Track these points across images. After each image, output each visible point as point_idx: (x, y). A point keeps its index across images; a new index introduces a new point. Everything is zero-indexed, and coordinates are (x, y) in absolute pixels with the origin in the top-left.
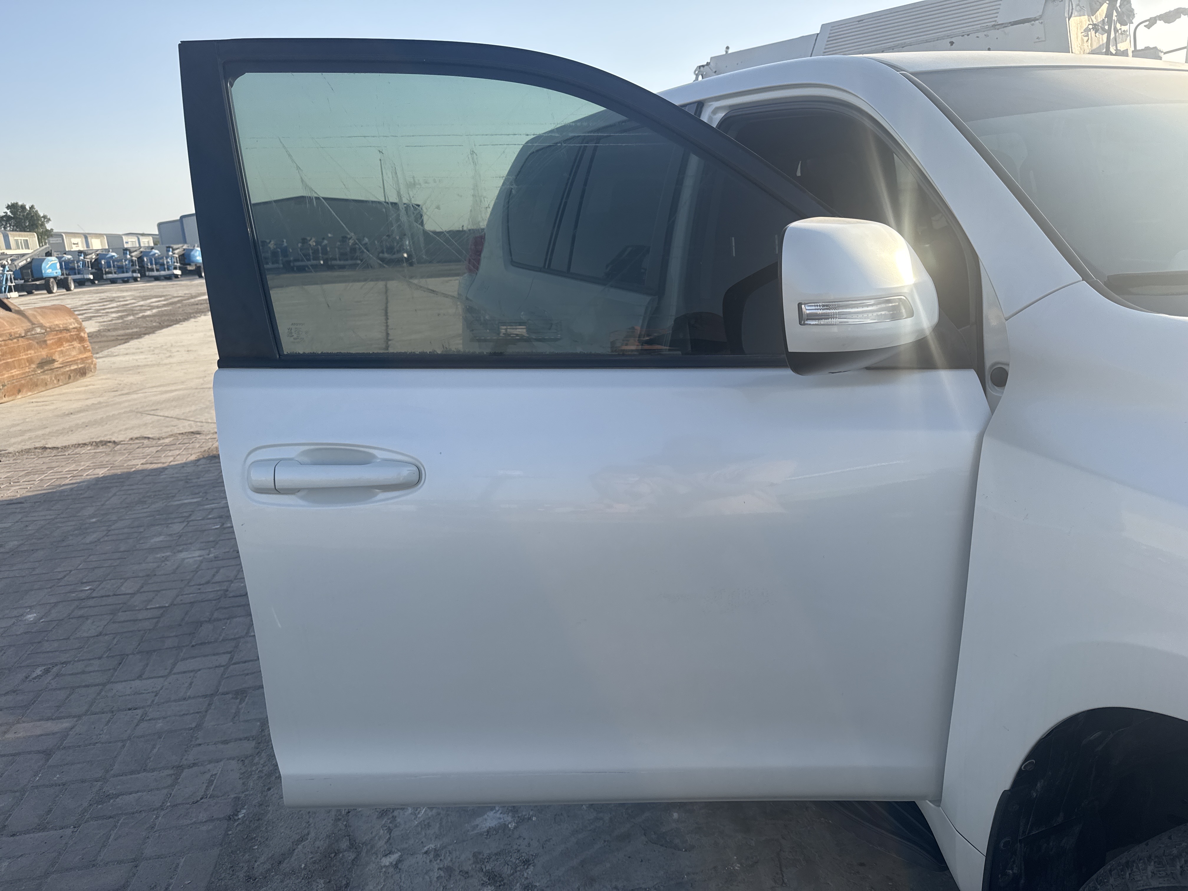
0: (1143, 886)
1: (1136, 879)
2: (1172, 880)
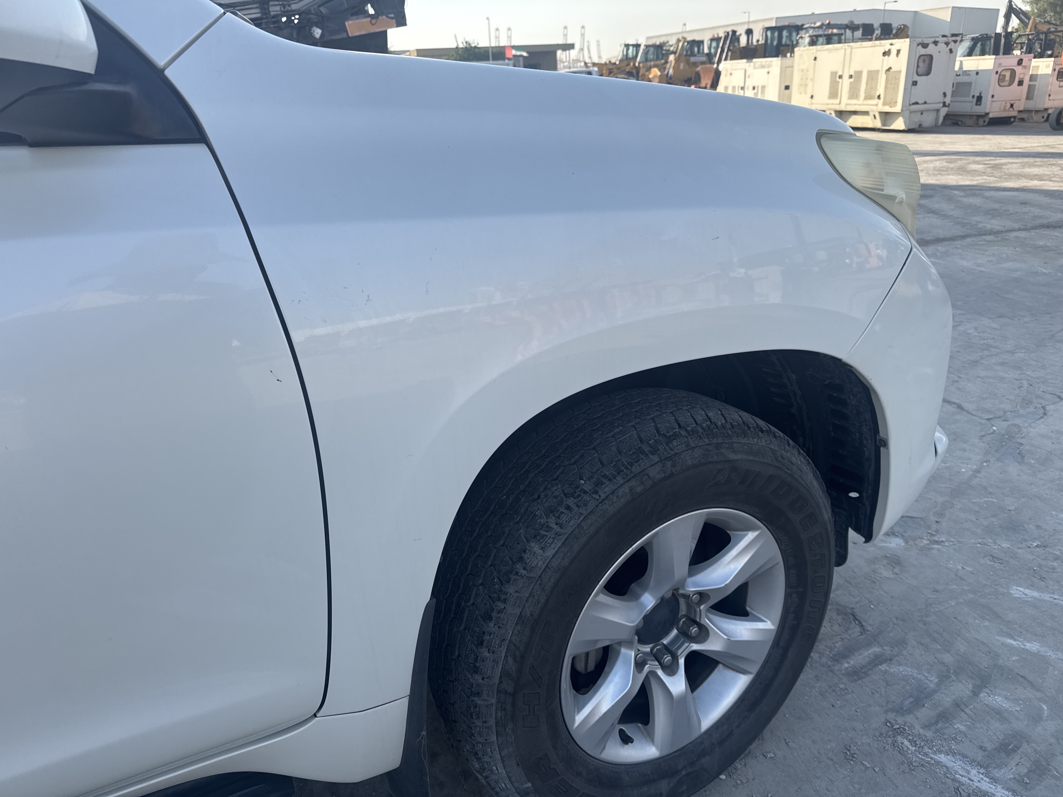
1: (534, 566)
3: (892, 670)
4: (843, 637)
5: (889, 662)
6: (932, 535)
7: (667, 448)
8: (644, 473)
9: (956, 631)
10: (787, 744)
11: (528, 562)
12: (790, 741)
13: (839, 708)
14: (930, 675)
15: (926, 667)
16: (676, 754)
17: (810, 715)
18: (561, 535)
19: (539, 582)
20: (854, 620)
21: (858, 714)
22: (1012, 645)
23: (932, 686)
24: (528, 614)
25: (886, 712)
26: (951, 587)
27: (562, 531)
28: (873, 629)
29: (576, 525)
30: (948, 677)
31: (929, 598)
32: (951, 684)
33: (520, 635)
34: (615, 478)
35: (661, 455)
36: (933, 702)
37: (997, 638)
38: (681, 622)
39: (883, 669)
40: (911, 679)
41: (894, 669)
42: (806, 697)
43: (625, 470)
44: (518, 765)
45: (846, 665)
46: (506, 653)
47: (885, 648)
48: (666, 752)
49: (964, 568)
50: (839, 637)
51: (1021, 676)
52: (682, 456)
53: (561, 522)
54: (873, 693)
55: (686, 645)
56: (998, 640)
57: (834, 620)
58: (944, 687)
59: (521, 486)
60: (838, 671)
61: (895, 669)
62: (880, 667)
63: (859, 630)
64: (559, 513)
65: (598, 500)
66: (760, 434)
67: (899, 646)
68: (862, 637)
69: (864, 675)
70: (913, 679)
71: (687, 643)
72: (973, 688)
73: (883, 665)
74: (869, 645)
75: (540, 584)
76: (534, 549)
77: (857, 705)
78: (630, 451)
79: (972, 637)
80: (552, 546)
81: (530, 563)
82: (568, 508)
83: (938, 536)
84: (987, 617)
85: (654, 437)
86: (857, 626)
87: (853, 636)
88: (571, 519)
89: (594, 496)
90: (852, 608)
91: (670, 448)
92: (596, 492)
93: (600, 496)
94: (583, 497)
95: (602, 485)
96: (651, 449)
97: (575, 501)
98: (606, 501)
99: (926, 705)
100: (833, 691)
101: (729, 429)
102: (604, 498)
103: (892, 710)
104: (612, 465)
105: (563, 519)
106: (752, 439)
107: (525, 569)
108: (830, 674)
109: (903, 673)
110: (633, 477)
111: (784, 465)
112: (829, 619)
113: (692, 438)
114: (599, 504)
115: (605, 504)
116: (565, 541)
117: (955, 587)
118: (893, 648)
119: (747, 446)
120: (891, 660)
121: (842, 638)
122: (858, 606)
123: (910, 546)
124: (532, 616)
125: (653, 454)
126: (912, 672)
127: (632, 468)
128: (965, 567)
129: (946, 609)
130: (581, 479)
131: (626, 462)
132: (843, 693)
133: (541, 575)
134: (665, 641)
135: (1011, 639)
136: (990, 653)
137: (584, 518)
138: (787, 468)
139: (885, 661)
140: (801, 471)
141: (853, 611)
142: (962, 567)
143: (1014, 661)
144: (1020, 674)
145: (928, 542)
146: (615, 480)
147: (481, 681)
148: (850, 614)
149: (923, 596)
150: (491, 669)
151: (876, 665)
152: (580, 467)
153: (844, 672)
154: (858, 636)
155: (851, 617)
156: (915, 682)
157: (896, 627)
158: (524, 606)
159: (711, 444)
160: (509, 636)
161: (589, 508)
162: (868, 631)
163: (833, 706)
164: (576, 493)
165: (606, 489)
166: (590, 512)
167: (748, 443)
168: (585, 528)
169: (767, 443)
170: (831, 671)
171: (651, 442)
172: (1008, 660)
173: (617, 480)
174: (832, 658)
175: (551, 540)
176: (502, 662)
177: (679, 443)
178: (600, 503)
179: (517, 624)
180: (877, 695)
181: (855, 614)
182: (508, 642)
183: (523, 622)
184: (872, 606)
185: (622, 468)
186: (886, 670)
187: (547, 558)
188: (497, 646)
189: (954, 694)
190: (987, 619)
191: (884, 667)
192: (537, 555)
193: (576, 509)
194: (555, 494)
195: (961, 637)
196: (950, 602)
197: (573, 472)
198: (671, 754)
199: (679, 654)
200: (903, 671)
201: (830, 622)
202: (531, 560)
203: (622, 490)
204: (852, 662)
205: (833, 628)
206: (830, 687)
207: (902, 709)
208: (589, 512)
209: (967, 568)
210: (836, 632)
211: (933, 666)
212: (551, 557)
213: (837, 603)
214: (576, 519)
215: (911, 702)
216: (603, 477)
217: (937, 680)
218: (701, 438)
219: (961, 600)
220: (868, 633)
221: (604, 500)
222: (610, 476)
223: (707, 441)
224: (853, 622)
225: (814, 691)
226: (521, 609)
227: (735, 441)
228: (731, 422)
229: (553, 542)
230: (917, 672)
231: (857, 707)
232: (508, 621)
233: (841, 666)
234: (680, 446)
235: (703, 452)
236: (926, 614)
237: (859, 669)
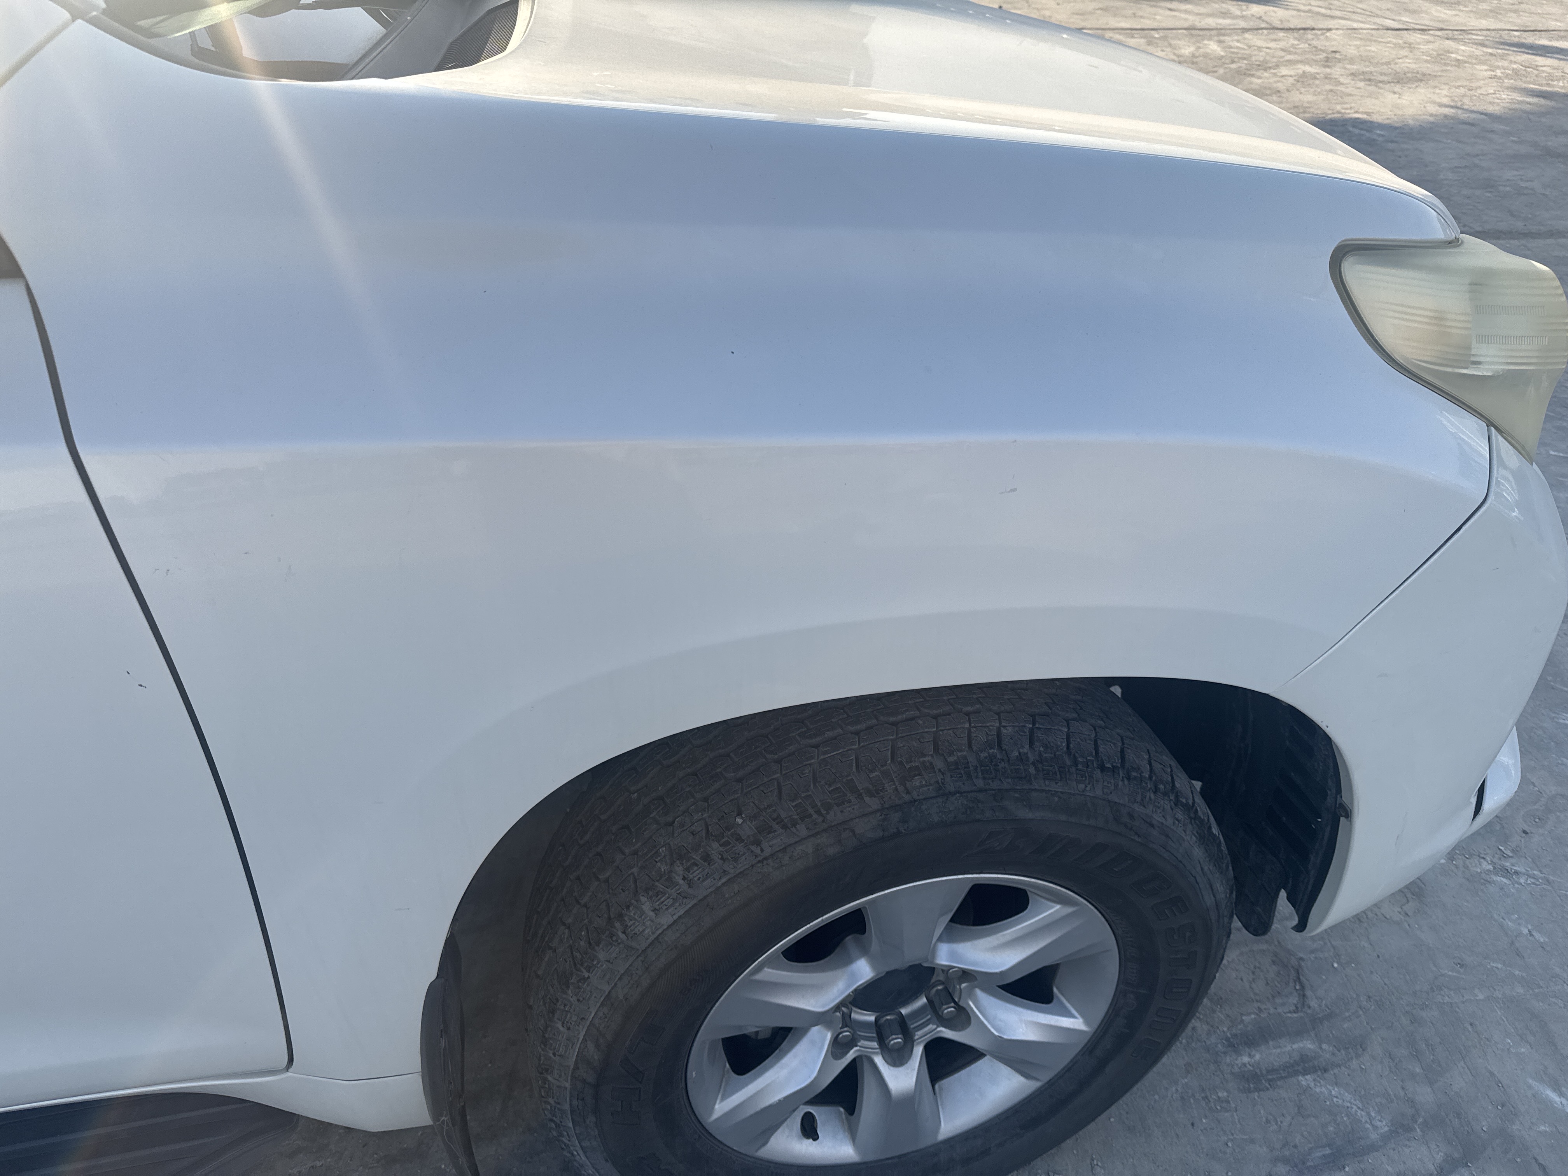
0: (653, 933)
1: (638, 933)
2: (684, 901)
3: (1318, 1090)
4: (1263, 1007)
5: (1319, 1073)
6: (1504, 856)
7: (901, 788)
8: (846, 827)
9: (1462, 1048)
10: (1092, 1168)
11: (629, 925)
12: (1100, 1164)
13: (1202, 1130)
14: (1379, 1118)
15: (1378, 1100)
16: (890, 1161)
17: (1149, 1130)
18: (686, 898)
19: (641, 958)
20: (1295, 981)
21: (1228, 1151)
22: (1551, 1102)
23: (1374, 1136)
24: (621, 997)
25: (1276, 1160)
26: (1492, 964)
27: (690, 891)
28: (1320, 1006)
29: (713, 889)
30: (1409, 1129)
31: (1442, 975)
32: (1408, 1143)
33: (606, 1020)
34: (794, 825)
35: (885, 799)
36: (1363, 1166)
37: (1530, 1081)
38: (935, 989)
39: (1304, 1083)
40: (1343, 1115)
41: (1321, 1089)
42: (1157, 1097)
43: (815, 816)
44: (607, 1161)
45: (1246, 1059)
46: (584, 1036)
47: (1324, 1046)
48: (871, 1157)
49: (1531, 935)
50: (1256, 1005)
51: (1540, 1165)
52: (923, 807)
53: (691, 876)
54: (1268, 1121)
55: (931, 1027)
56: (1530, 1087)
57: (1262, 971)
58: (1393, 1146)
59: (660, 788)
60: (1228, 1065)
61: (1323, 1089)
62: (1300, 1078)
63: (1295, 1002)
64: (689, 864)
65: (756, 856)
66: (1098, 774)
67: (1350, 1050)
68: (1295, 1015)
69: (1267, 1085)
70: (1347, 1115)
71: (933, 1024)
72: (1444, 1160)
73: (1308, 1077)
74: (1299, 1034)
75: (643, 962)
76: (643, 907)
77: (1232, 1134)
78: (830, 785)
79: (1486, 1068)
80: (670, 911)
81: (632, 927)
82: (707, 858)
83: (1513, 861)
84: (1531, 1038)
85: (882, 766)
86: (1295, 994)
87: (1280, 1010)
88: (708, 876)
89: (753, 848)
90: (1301, 959)
91: (906, 788)
92: (758, 843)
93: (762, 850)
94: (733, 847)
95: (769, 833)
96: (870, 787)
97: (721, 849)
98: (770, 861)
99: (1347, 1169)
100: (1206, 1098)
101: (1033, 763)
102: (767, 855)
103: (1286, 1161)
104: (794, 804)
105: (695, 874)
106: (1075, 783)
107: (624, 932)
108: (1212, 1067)
109: (1335, 1099)
110: (825, 830)
111: (1131, 829)
112: (1255, 967)
113: (951, 777)
114: (756, 863)
115: (767, 864)
116: (690, 908)
117: (1500, 966)
118: (1339, 1051)
119: (1060, 798)
120: (1325, 1070)
121: (1259, 1009)
122: (1312, 956)
123: (1453, 867)
124: (626, 999)
125: (871, 795)
126: (1350, 1103)
127: (828, 813)
128: (1534, 933)
129: (1463, 1003)
130: (739, 814)
131: (821, 801)
132: (1219, 1108)
133: (645, 950)
134: (904, 1011)
135: (1554, 1090)
136: (1503, 1106)
137: (729, 880)
138: (1136, 833)
139: (1313, 1070)
140: (1167, 836)
141: (1300, 966)
142: (1529, 931)
143: (1540, 1132)
144: (1540, 1158)
145: (1491, 867)
146: (793, 829)
147: (551, 1055)
148: (1293, 967)
149: (1434, 969)
150: (564, 1047)
151: (1296, 1073)
152: (745, 791)
153: (1236, 1070)
154: (1290, 1012)
155: (1293, 973)
156: (1348, 1123)
157: (1361, 1012)
158: (616, 984)
159: (986, 790)
160: (591, 1017)
161: (740, 865)
162: (1309, 1007)
163: (1193, 1124)
164: (723, 837)
165: (775, 841)
166: (741, 873)
167: (1062, 793)
168: (727, 896)
169: (1105, 790)
170: (1216, 1062)
171: (872, 775)
172: (1530, 1128)
173: (797, 830)
174: (1227, 1039)
175: (670, 901)
176: (578, 1046)
177: (924, 783)
178: (759, 862)
179: (602, 1004)
180: (1274, 1127)
181: (1300, 971)
182: (588, 1023)
183: (613, 1004)
184: (1336, 965)
185: (811, 811)
186: (1308, 1086)
187: (659, 926)
188: (573, 1023)
189: (1404, 1163)
190: (1527, 1042)
191: (1306, 1080)
192: (646, 918)
193: (720, 862)
194: (693, 828)
195: (1465, 1063)
196: (1476, 991)
197: (732, 798)
198: (882, 1160)
199: (916, 1037)
200: (1337, 1097)
201: (1253, 973)
202: (634, 924)
203: (800, 848)
204: (1258, 1057)
205: (1254, 985)
206: (1203, 1090)
207: (1304, 1163)
208: (737, 872)
209: (1537, 935)
210: (1256, 994)
211: (1392, 1102)
212: (665, 927)
213: (1279, 943)
214: (714, 879)
215: (1324, 1155)
216: (774, 820)
217: (1386, 1129)
218: (969, 777)
219: (1498, 994)
220: (1309, 1011)
221: (766, 858)
222: (786, 821)
223: (980, 783)
224: (1292, 984)
225: (1174, 1089)
226: (611, 987)
227: (1037, 787)
228: (1040, 751)
229: (672, 905)
230: (1360, 1105)
231: (1232, 1137)
232: (591, 996)
233: (1236, 1059)
234: (925, 789)
235: (965, 802)
236: (1424, 1003)
237: (1264, 1072)
